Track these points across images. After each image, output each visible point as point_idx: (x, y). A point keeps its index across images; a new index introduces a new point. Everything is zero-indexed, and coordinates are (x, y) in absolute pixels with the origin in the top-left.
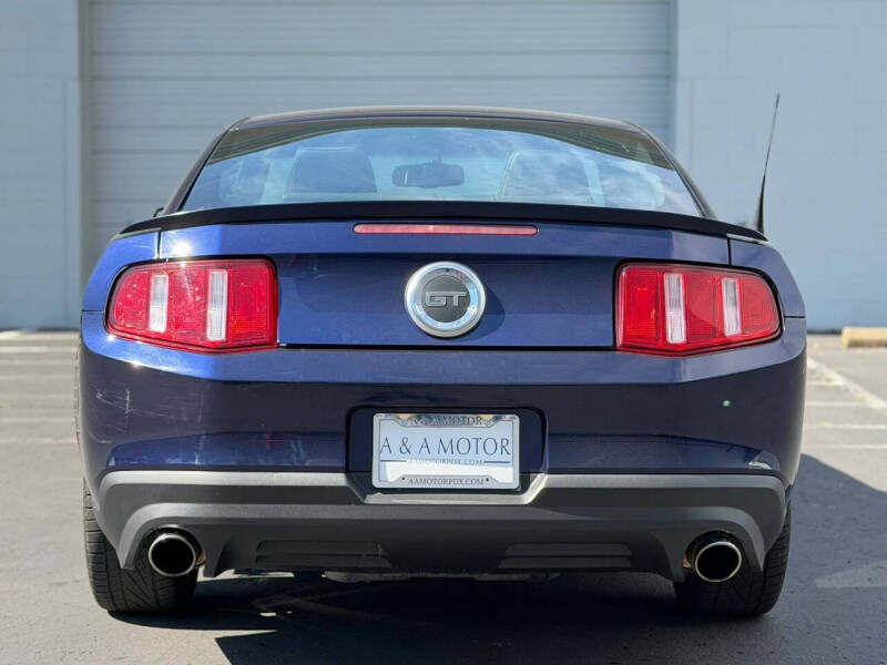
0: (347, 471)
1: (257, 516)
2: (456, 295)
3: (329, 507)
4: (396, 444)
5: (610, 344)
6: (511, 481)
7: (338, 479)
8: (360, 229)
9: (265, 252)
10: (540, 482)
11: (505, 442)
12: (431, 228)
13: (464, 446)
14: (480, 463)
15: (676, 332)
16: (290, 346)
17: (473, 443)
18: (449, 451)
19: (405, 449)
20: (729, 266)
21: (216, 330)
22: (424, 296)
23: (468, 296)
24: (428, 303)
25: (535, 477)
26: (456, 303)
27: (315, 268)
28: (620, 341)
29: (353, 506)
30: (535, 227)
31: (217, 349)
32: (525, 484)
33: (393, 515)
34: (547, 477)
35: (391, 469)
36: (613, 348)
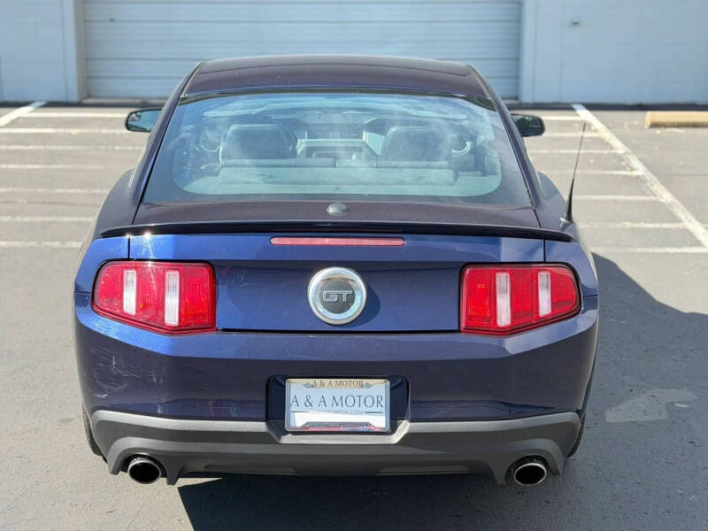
0: (267, 419)
1: (203, 451)
2: (345, 293)
3: (254, 445)
4: (302, 400)
5: (456, 328)
6: (384, 426)
7: (260, 426)
8: (275, 241)
9: (206, 259)
10: (405, 427)
11: (379, 398)
12: (327, 241)
13: (350, 402)
14: (361, 413)
15: (504, 317)
16: (224, 330)
17: (357, 399)
18: (340, 404)
19: (309, 404)
20: (545, 262)
21: (172, 316)
22: (321, 294)
23: (353, 294)
24: (325, 300)
25: (401, 423)
26: (344, 299)
27: (242, 278)
28: (463, 325)
29: (271, 445)
30: (403, 239)
31: (172, 331)
32: (393, 428)
33: (300, 452)
34: (409, 424)
35: (298, 418)
36: (458, 331)
